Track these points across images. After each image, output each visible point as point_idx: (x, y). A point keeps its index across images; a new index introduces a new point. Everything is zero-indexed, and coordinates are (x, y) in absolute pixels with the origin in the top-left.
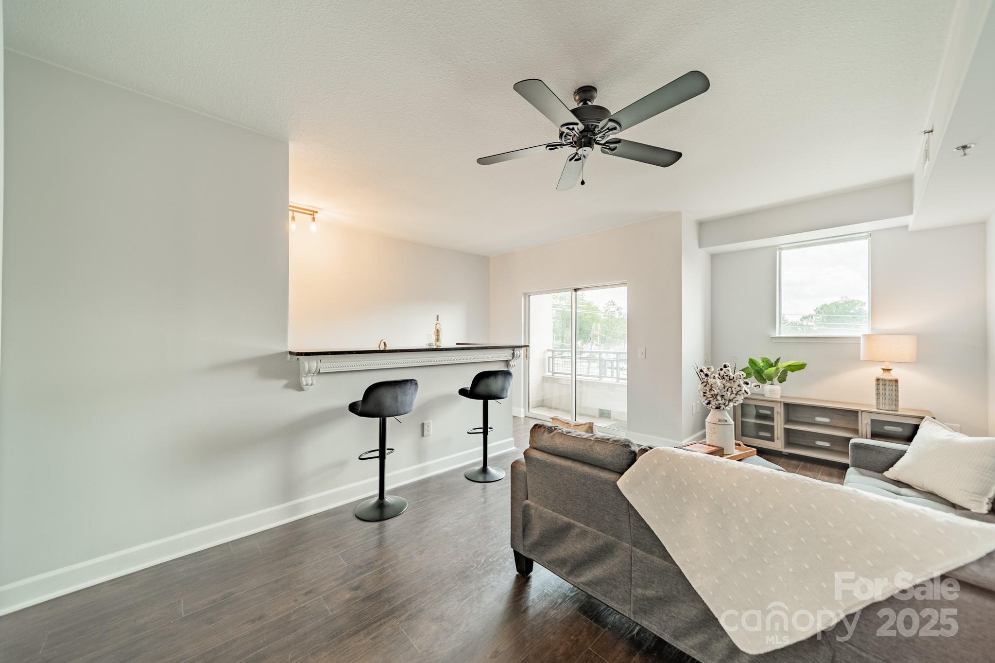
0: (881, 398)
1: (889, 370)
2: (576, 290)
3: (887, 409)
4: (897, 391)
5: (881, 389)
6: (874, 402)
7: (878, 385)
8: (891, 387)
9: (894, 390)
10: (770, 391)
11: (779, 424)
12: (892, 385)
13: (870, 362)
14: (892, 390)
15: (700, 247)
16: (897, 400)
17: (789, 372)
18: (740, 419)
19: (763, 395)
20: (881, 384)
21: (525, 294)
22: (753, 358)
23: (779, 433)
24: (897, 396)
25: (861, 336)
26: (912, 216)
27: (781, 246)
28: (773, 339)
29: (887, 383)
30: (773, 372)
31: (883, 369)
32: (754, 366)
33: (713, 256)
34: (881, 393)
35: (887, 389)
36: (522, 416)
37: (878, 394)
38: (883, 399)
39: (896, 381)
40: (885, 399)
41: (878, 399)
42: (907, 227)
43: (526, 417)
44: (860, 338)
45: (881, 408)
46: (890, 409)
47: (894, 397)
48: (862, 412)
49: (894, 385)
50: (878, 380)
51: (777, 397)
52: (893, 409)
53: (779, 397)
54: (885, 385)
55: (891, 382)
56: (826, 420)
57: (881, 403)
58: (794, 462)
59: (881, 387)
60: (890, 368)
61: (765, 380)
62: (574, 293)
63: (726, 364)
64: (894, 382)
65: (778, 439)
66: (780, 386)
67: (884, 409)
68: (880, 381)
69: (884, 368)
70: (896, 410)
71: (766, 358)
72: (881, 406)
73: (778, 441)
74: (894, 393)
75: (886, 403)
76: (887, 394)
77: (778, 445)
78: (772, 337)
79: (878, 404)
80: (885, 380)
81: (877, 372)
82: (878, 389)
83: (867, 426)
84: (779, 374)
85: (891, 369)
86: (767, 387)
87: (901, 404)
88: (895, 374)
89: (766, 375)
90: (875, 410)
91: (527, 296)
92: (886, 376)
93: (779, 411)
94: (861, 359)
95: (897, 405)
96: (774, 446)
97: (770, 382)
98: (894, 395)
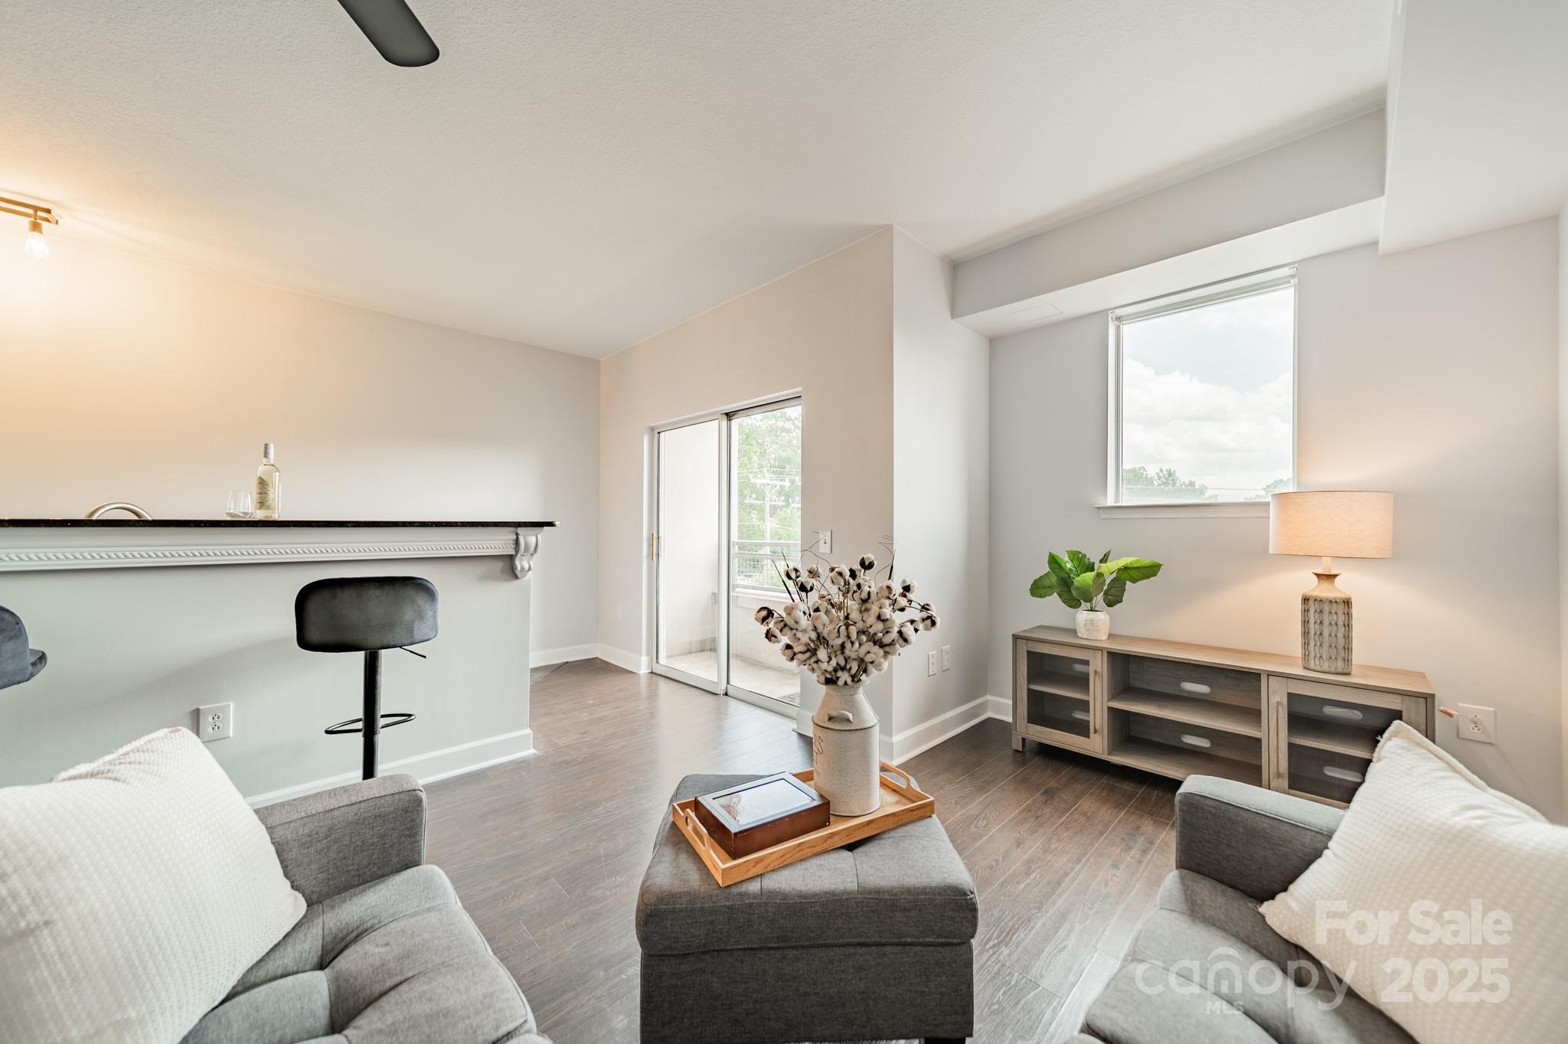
0: (1312, 643)
1: (1331, 577)
2: (729, 415)
3: (1326, 668)
4: (1348, 626)
5: (1312, 621)
6: (1297, 650)
7: (1305, 611)
8: (1335, 617)
9: (1341, 623)
10: (1085, 625)
11: (1099, 701)
12: (1336, 613)
13: (1290, 558)
14: (1336, 624)
15: (952, 318)
16: (1348, 649)
17: (1128, 582)
18: (1025, 686)
19: (1073, 632)
20: (1312, 610)
21: (652, 429)
22: (1055, 553)
23: (1098, 716)
24: (1348, 638)
25: (1269, 499)
26: (1383, 200)
27: (1120, 312)
28: (1101, 511)
29: (1326, 608)
30: (1090, 582)
31: (1316, 574)
32: (1057, 570)
33: (995, 343)
34: (1312, 632)
35: (1326, 622)
36: (643, 671)
37: (1305, 634)
38: (1316, 645)
39: (1347, 603)
40: (1321, 645)
41: (1306, 644)
42: (1374, 244)
43: (652, 673)
44: (1268, 504)
45: (1312, 666)
46: (1333, 670)
47: (1341, 642)
48: (1270, 674)
49: (1340, 613)
50: (1306, 600)
51: (1101, 638)
52: (1339, 670)
53: (1105, 637)
54: (1321, 611)
55: (1334, 605)
56: (1203, 689)
57: (1312, 655)
58: (1127, 786)
59: (1312, 617)
60: (1333, 572)
61: (1079, 601)
62: (724, 423)
63: (865, 557)
64: (1342, 606)
65: (1096, 731)
66: (1108, 613)
67: (1318, 668)
68: (1311, 602)
69: (1320, 571)
70: (1345, 671)
71: (1080, 553)
72: (1312, 662)
73: (1097, 735)
74: (1342, 630)
75: (1324, 656)
76: (1326, 633)
77: (1096, 745)
78: (1099, 508)
79: (1306, 656)
80: (1321, 600)
81: (1304, 581)
82: (1305, 623)
83: (1280, 708)
84: (1105, 588)
85: (1336, 576)
86: (1082, 616)
87: (1357, 657)
88: (1343, 587)
89: (1077, 588)
90: (1299, 671)
91: (656, 432)
92: (1324, 591)
93: (1099, 669)
94: (1270, 552)
95: (1347, 661)
96: (1087, 748)
97: (1088, 604)
98: (1340, 635)
